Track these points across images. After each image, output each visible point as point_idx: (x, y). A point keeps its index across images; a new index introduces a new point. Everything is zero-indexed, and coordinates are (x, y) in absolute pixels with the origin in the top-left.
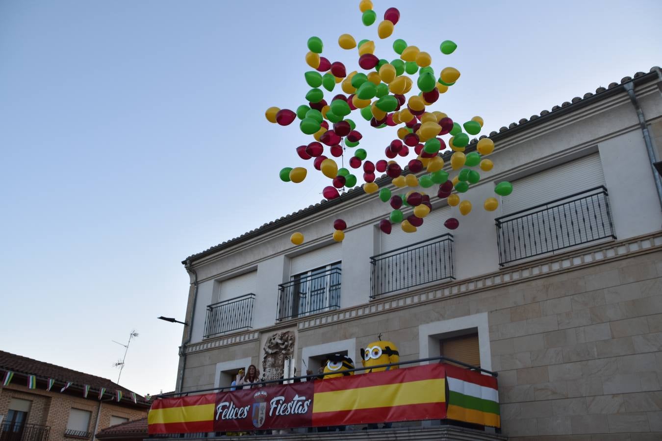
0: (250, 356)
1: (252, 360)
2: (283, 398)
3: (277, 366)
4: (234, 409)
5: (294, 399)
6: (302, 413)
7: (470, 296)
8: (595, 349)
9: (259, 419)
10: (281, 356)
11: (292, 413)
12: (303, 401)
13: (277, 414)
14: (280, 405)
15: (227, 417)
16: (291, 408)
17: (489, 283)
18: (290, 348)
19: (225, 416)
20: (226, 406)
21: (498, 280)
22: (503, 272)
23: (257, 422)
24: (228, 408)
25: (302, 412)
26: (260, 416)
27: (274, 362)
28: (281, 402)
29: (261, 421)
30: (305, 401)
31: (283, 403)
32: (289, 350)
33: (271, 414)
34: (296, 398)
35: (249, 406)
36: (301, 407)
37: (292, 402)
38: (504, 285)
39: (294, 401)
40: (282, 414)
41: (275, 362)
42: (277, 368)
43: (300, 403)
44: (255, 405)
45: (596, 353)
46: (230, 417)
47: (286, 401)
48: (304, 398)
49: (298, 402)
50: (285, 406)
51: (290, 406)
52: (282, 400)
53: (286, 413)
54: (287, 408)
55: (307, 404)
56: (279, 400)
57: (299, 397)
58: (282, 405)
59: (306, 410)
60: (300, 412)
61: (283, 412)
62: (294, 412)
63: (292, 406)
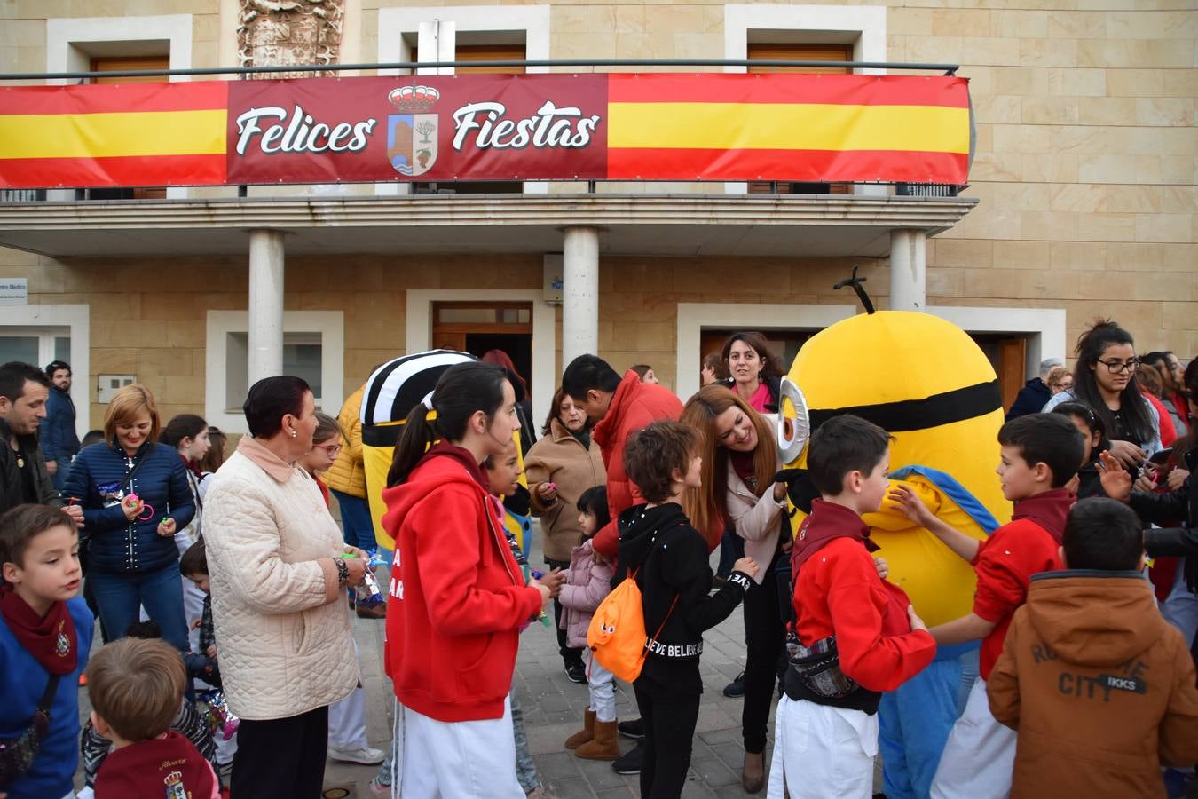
0: (187, 12)
1: (195, 23)
2: (501, 109)
3: (301, 45)
4: (311, 127)
5: (540, 112)
6: (571, 147)
8: (1077, 109)
9: (415, 155)
10: (307, 21)
11: (537, 142)
12: (574, 120)
13: (480, 142)
14: (487, 125)
15: (284, 146)
16: (532, 133)
18: (335, 5)
19: (273, 143)
20: (279, 117)
23: (409, 163)
24: (286, 123)
25: (573, 143)
26: (417, 145)
27: (288, 35)
28: (492, 116)
29: (423, 159)
30: (580, 118)
31: (500, 119)
32: (333, 9)
33: (457, 143)
34: (549, 109)
35: (372, 122)
36: (567, 133)
37: (535, 119)
39: (541, 117)
40: (496, 144)
41: (292, 33)
42: (298, 49)
43: (566, 122)
44: (393, 120)
45: (1077, 116)
46: (297, 147)
47: (514, 114)
48: (575, 111)
49: (556, 118)
50: (509, 126)
51: (527, 127)
52: (496, 112)
53: (513, 143)
54: (515, 131)
55: (587, 126)
56: (488, 111)
57: (556, 108)
58: (495, 124)
59: (585, 139)
60: (564, 142)
61: (500, 140)
62: (542, 142)
63: (532, 127)
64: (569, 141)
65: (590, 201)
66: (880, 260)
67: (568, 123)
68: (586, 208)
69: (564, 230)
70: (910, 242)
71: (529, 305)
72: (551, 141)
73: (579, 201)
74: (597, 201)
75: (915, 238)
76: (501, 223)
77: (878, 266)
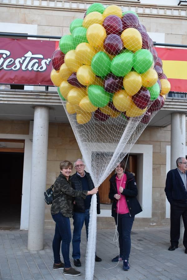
2: (8, 53)
5: (25, 56)
6: (38, 71)
7: (151, 18)
12: (40, 60)
16: (21, 64)
17: (169, 13)
21: (176, 13)
22: (183, 8)
25: (39, 69)
28: (4, 56)
31: (8, 57)
36: (37, 65)
37: (23, 58)
38: (180, 18)
39: (26, 58)
40: (5, 68)
47: (14, 56)
48: (41, 56)
49: (32, 59)
50: (11, 61)
51: (19, 62)
52: (6, 54)
53: (13, 68)
54: (14, 63)
55: (46, 63)
56: (3, 54)
57: (32, 54)
58: (5, 59)
59: (45, 68)
60: (35, 68)
61: (7, 66)
62: (25, 68)
63: (21, 62)
64: (37, 68)
65: (45, 94)
66: (162, 128)
67: (37, 61)
68: (43, 97)
69: (34, 107)
70: (180, 118)
71: (23, 141)
72: (30, 68)
73: (41, 94)
74: (49, 94)
75: (182, 116)
76: (6, 102)
77: (161, 130)
